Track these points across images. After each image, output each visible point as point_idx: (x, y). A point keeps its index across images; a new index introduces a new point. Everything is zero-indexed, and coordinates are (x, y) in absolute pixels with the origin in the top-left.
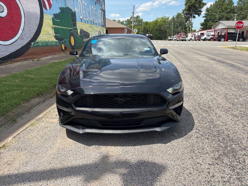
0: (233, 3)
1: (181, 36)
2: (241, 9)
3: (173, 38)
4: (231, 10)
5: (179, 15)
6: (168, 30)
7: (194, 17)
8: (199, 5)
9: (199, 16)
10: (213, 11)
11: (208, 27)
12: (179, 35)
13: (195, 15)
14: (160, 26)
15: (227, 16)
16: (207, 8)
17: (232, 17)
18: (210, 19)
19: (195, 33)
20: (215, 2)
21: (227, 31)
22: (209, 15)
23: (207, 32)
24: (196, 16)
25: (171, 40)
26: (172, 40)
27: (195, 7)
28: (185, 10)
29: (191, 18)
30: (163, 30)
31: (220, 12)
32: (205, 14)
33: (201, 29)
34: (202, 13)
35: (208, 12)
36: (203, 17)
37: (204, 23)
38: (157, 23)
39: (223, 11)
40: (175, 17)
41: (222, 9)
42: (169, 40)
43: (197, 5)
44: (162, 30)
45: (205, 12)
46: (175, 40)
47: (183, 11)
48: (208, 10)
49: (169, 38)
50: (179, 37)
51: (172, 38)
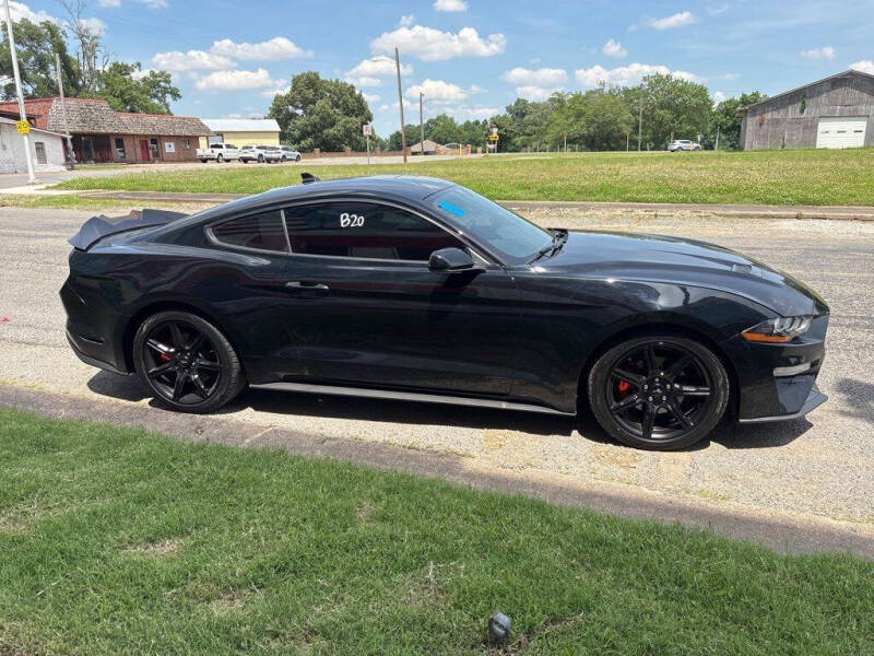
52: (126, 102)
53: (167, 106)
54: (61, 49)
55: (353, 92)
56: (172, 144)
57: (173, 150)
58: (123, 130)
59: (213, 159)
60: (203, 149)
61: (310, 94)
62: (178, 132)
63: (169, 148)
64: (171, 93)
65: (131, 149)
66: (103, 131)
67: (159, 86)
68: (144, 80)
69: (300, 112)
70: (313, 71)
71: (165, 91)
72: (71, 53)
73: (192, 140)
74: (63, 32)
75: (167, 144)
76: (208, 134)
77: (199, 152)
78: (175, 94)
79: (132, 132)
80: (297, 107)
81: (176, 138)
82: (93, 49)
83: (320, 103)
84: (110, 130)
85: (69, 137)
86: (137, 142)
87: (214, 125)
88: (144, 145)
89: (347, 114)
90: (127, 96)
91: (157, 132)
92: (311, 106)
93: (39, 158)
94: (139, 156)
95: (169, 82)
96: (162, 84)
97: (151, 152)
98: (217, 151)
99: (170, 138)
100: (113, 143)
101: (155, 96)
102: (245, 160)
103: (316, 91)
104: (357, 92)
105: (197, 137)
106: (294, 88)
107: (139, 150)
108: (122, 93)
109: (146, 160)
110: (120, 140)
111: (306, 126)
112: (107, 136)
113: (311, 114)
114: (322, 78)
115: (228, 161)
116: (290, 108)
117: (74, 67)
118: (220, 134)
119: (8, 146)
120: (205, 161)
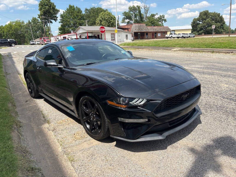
0: (82, 11)
1: (46, 40)
2: (89, 17)
3: (36, 42)
4: (81, 17)
5: (34, 20)
6: (26, 35)
7: (51, 22)
8: (53, 11)
9: (56, 21)
10: (67, 17)
11: (66, 31)
12: (43, 39)
13: (51, 20)
14: (16, 30)
15: (79, 22)
16: (61, 15)
17: (83, 23)
18: (66, 25)
19: (58, 37)
20: (67, 10)
21: (88, 35)
22: (64, 21)
23: (68, 35)
24: (53, 21)
25: (33, 44)
26: (35, 44)
27: (50, 12)
28: (41, 15)
29: (48, 23)
30: (21, 34)
31: (73, 19)
32: (61, 20)
33: (60, 34)
34: (58, 19)
35: (63, 18)
36: (60, 22)
37: (61, 28)
38: (11, 27)
39: (75, 18)
40: (31, 21)
41: (74, 16)
42: (32, 44)
43: (51, 11)
44: (19, 35)
45: (60, 18)
46: (38, 44)
47: (39, 16)
48: (62, 16)
49: (32, 43)
50: (42, 41)
51: (34, 43)
52: (152, 24)
53: (163, 24)
54: (140, 12)
55: (219, 15)
56: (160, 34)
57: (160, 35)
58: (148, 31)
59: (169, 38)
60: (168, 35)
61: (204, 17)
62: (162, 31)
63: (159, 35)
64: (164, 20)
65: (150, 36)
66: (143, 31)
67: (162, 19)
68: (158, 18)
69: (201, 23)
70: (207, 10)
71: (163, 20)
72: (142, 13)
73: (165, 33)
74: (141, 8)
75: (158, 34)
76: (170, 31)
77: (166, 36)
78: (165, 21)
79: (150, 31)
80: (200, 21)
81: (161, 32)
82: (147, 11)
83: (207, 20)
84: (145, 31)
85: (133, 33)
86: (151, 34)
87: (172, 28)
88: (153, 35)
89: (216, 23)
90: (153, 22)
91: (156, 31)
92: (204, 21)
93: (126, 39)
94: (151, 37)
95: (164, 18)
96: (162, 18)
97: (154, 36)
98: (171, 35)
99: (159, 32)
100: (145, 34)
101: (160, 22)
102: (178, 38)
103: (207, 16)
104: (221, 15)
105: (167, 32)
106: (200, 16)
107: (151, 35)
108: (152, 21)
109: (153, 38)
110: (147, 33)
111: (201, 27)
112: (144, 33)
113: (204, 23)
114: (209, 12)
115: (174, 38)
116: (198, 22)
117: (142, 16)
118: (174, 31)
119: (120, 36)
120: (167, 38)
